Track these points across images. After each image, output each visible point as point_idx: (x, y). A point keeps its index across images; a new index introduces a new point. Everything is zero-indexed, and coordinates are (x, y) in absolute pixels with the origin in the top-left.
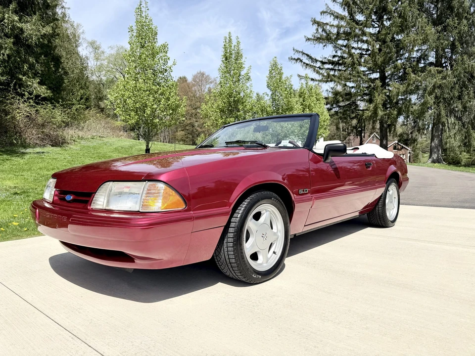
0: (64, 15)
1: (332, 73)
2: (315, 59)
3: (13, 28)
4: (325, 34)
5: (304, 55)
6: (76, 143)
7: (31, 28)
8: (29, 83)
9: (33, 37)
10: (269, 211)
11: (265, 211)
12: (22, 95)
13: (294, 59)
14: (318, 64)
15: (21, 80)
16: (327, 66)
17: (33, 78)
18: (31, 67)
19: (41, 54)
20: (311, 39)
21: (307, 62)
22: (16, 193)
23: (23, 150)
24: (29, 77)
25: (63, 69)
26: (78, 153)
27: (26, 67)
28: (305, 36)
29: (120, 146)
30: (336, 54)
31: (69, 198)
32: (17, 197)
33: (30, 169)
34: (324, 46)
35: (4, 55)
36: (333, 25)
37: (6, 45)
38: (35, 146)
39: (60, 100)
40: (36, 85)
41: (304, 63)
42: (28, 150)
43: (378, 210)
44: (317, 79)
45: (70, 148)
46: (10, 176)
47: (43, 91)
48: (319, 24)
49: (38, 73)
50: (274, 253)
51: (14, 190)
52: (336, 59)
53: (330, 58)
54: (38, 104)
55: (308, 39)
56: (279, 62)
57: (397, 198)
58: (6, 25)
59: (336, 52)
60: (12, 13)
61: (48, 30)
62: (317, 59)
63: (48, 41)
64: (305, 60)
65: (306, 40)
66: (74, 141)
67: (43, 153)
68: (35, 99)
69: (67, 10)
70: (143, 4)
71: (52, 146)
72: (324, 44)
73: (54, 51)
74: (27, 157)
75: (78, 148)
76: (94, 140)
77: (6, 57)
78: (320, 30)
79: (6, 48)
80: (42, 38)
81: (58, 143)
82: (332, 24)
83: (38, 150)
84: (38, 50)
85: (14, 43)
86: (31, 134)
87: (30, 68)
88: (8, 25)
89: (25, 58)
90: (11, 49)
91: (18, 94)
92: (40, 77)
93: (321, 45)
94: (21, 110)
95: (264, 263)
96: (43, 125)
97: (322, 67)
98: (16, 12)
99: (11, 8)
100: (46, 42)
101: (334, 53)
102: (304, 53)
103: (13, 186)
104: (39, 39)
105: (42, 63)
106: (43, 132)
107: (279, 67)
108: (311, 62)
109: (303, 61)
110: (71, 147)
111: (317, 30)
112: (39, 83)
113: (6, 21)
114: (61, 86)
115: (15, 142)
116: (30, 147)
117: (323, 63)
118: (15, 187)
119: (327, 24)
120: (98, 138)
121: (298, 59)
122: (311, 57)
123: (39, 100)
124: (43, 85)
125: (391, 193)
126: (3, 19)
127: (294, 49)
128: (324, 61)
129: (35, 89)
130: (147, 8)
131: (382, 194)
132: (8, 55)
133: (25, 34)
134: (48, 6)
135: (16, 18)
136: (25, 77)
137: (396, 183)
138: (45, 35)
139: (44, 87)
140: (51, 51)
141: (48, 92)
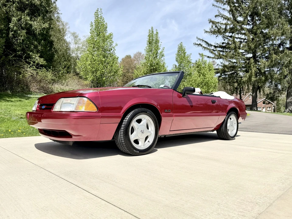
0: (58, 18)
1: (221, 53)
2: (211, 45)
3: (26, 24)
4: (217, 29)
5: (203, 42)
7: (37, 25)
8: (34, 56)
9: (38, 29)
10: (146, 119)
11: (143, 119)
12: (29, 63)
13: (197, 44)
14: (213, 48)
15: (29, 54)
16: (218, 49)
17: (37, 53)
18: (36, 47)
19: (41, 40)
20: (208, 31)
22: (21, 118)
23: (28, 96)
24: (34, 53)
25: (54, 48)
27: (32, 47)
28: (204, 30)
30: (224, 42)
34: (217, 36)
35: (20, 39)
36: (222, 24)
37: (22, 34)
38: (35, 93)
39: (51, 67)
40: (37, 58)
41: (204, 47)
43: (223, 129)
44: (211, 57)
46: (19, 108)
47: (42, 61)
48: (213, 23)
49: (39, 51)
50: (149, 142)
51: (21, 116)
52: (224, 45)
53: (220, 44)
54: (38, 68)
55: (206, 32)
56: (183, 46)
57: (236, 123)
58: (23, 22)
59: (224, 40)
60: (26, 15)
61: (46, 25)
62: (212, 44)
64: (204, 45)
65: (205, 32)
66: (58, 91)
68: (37, 66)
69: (60, 14)
70: (99, 10)
71: (45, 93)
72: (217, 35)
73: (50, 38)
74: (31, 100)
77: (21, 41)
78: (214, 27)
79: (21, 36)
80: (42, 30)
81: (48, 92)
82: (221, 23)
83: (37, 95)
84: (40, 37)
85: (26, 33)
86: (33, 86)
87: (34, 48)
88: (24, 22)
89: (32, 42)
90: (24, 36)
91: (26, 62)
92: (40, 53)
93: (215, 36)
94: (28, 72)
95: (142, 146)
96: (40, 81)
97: (214, 50)
98: (28, 15)
99: (26, 13)
100: (45, 33)
102: (203, 41)
103: (20, 114)
104: (41, 31)
105: (42, 45)
106: (40, 85)
107: (184, 48)
109: (203, 45)
111: (212, 27)
112: (39, 56)
113: (23, 20)
114: (53, 58)
116: (32, 94)
117: (215, 47)
118: (22, 115)
119: (218, 23)
121: (200, 44)
122: (208, 43)
123: (39, 66)
124: (42, 58)
125: (232, 120)
126: (21, 19)
127: (197, 38)
128: (216, 46)
129: (36, 60)
130: (101, 13)
131: (225, 120)
132: (23, 40)
133: (33, 28)
134: (47, 12)
135: (28, 18)
136: (31, 53)
137: (235, 115)
138: (44, 28)
139: (42, 59)
140: (48, 38)
141: (45, 62)
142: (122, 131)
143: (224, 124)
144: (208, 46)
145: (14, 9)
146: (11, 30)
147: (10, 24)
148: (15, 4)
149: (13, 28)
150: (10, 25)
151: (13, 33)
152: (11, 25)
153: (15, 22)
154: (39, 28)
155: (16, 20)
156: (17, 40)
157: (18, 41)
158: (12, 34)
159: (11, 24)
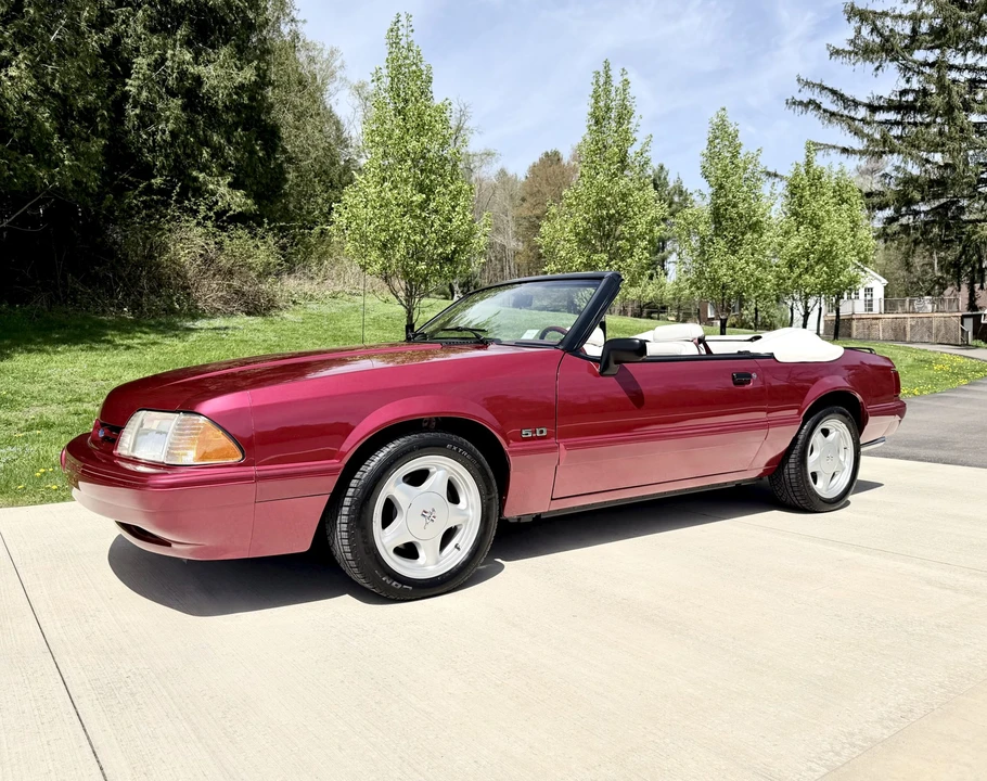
0: (296, 36)
1: (897, 131)
2: (853, 101)
3: (183, 75)
4: (878, 40)
5: (824, 92)
6: (297, 307)
7: (219, 73)
8: (211, 186)
9: (220, 91)
11: (435, 469)
12: (195, 213)
13: (801, 103)
14: (862, 113)
15: (196, 179)
16: (881, 116)
17: (221, 174)
18: (217, 152)
19: (236, 125)
20: (843, 50)
21: (833, 108)
23: (189, 324)
24: (211, 174)
25: (285, 151)
26: (294, 330)
27: (205, 155)
28: (828, 46)
30: (907, 86)
34: (877, 69)
35: (163, 131)
36: (900, 16)
37: (168, 113)
38: (215, 313)
39: (266, 220)
40: (223, 190)
41: (825, 111)
42: (199, 324)
44: (856, 148)
45: (282, 319)
47: (238, 201)
48: (863, 16)
49: (231, 165)
50: (457, 547)
52: (910, 97)
53: (893, 97)
54: (221, 228)
55: (837, 52)
56: (730, 120)
58: (169, 71)
59: (908, 81)
60: (181, 46)
61: (248, 75)
62: (858, 99)
63: (249, 99)
64: (827, 102)
65: (831, 54)
66: (294, 302)
67: (226, 328)
68: (216, 220)
69: (300, 25)
70: (403, 19)
71: (248, 314)
72: (877, 64)
73: (268, 113)
74: (194, 337)
75: (299, 318)
76: (337, 301)
77: (167, 136)
78: (866, 31)
79: (167, 120)
80: (236, 94)
81: (259, 307)
82: (897, 12)
83: (219, 322)
84: (230, 118)
85: (184, 108)
86: (210, 291)
87: (213, 156)
88: (172, 71)
89: (205, 136)
90: (176, 118)
91: (186, 210)
92: (233, 171)
93: (870, 67)
94: (187, 243)
95: (429, 565)
96: (231, 272)
97: (869, 119)
98: (188, 43)
99: (178, 37)
100: (246, 101)
101: (903, 85)
102: (824, 88)
104: (230, 95)
105: (238, 143)
106: (230, 286)
107: (731, 130)
108: (841, 108)
109: (823, 106)
110: (286, 315)
111: (858, 31)
112: (230, 185)
113: (169, 63)
114: (280, 187)
115: (177, 306)
116: (203, 317)
117: (873, 109)
119: (885, 14)
120: (347, 297)
121: (811, 102)
122: (842, 96)
123: (225, 220)
124: (238, 189)
125: (830, 437)
126: (163, 60)
127: (799, 80)
128: (876, 103)
129: (221, 197)
130: (410, 29)
131: (795, 440)
132: (172, 133)
133: (205, 88)
134: (250, 27)
135: (188, 57)
136: (203, 174)
137: (846, 416)
138: (242, 87)
139: (240, 193)
140: (259, 117)
141: (249, 202)
142: (344, 519)
143: (793, 456)
144: (845, 108)
145: (140, 29)
146: (131, 100)
147: (127, 80)
148: (140, 12)
149: (139, 93)
150: (126, 85)
151: (138, 111)
152: (131, 86)
153: (143, 75)
154: (226, 87)
155: (145, 67)
156: (154, 133)
157: (158, 137)
158: (136, 114)
159: (130, 82)
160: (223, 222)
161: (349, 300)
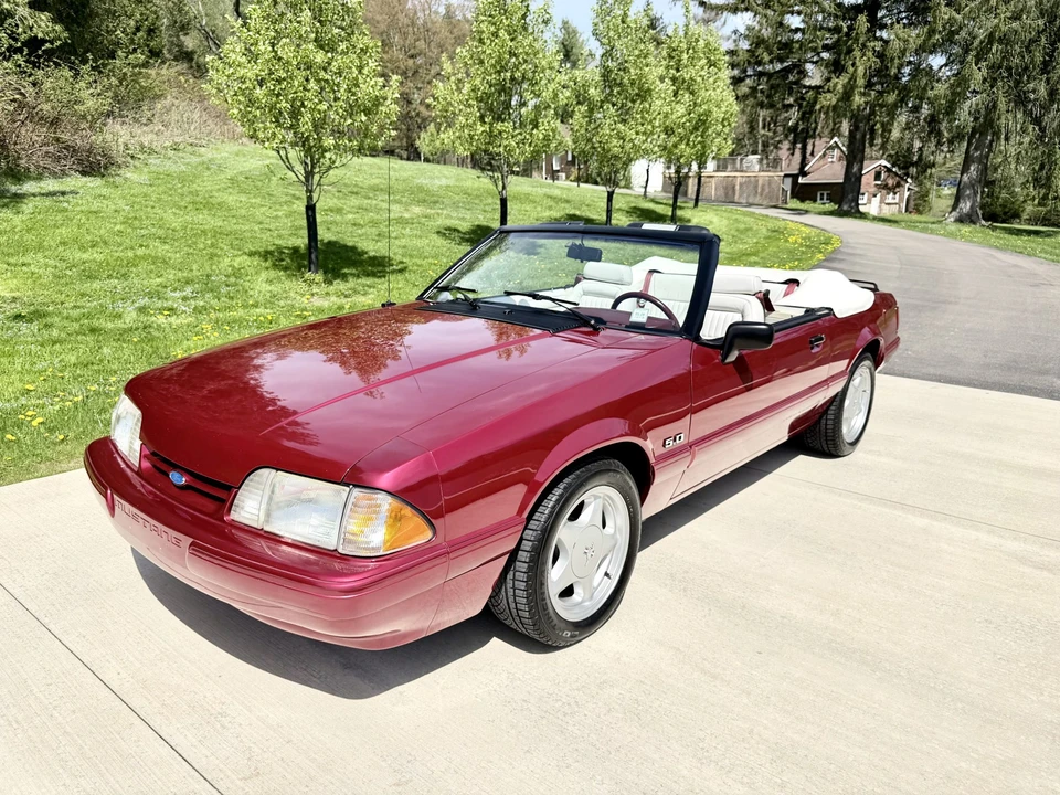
6: (137, 163)
10: (601, 497)
22: (18, 317)
23: (14, 188)
26: (145, 195)
29: (241, 173)
31: (179, 479)
32: (24, 326)
33: (40, 248)
38: (42, 173)
40: (23, 11)
42: (29, 187)
43: (826, 424)
45: (126, 179)
47: (44, 26)
50: (607, 575)
51: (13, 305)
54: (36, 65)
57: (869, 392)
66: (132, 157)
67: (63, 193)
68: (29, 55)
71: (84, 173)
74: (28, 207)
75: (144, 177)
76: (180, 154)
81: (95, 165)
83: (50, 185)
86: (31, 144)
96: (57, 122)
106: (57, 140)
110: (128, 175)
112: (31, 5)
114: (85, 3)
116: (30, 178)
118: (14, 299)
120: (189, 149)
124: (42, 10)
125: (856, 382)
129: (21, 21)
137: (871, 360)
139: (45, 16)
141: (57, 27)
160: (39, 57)
161: (193, 153)
